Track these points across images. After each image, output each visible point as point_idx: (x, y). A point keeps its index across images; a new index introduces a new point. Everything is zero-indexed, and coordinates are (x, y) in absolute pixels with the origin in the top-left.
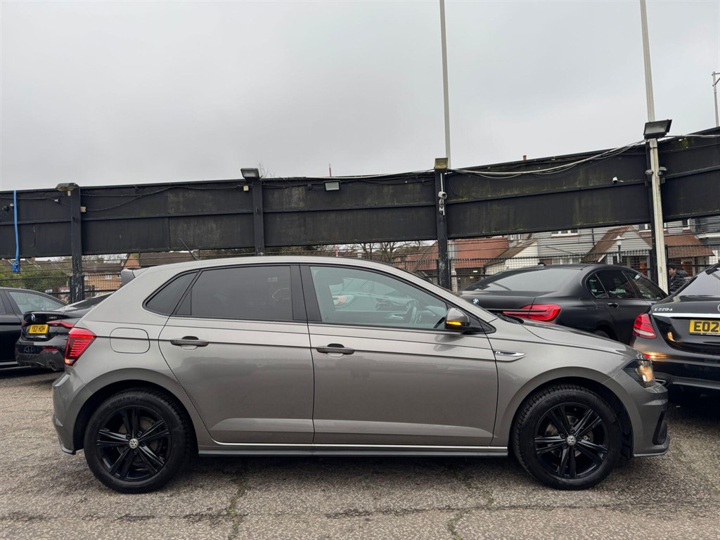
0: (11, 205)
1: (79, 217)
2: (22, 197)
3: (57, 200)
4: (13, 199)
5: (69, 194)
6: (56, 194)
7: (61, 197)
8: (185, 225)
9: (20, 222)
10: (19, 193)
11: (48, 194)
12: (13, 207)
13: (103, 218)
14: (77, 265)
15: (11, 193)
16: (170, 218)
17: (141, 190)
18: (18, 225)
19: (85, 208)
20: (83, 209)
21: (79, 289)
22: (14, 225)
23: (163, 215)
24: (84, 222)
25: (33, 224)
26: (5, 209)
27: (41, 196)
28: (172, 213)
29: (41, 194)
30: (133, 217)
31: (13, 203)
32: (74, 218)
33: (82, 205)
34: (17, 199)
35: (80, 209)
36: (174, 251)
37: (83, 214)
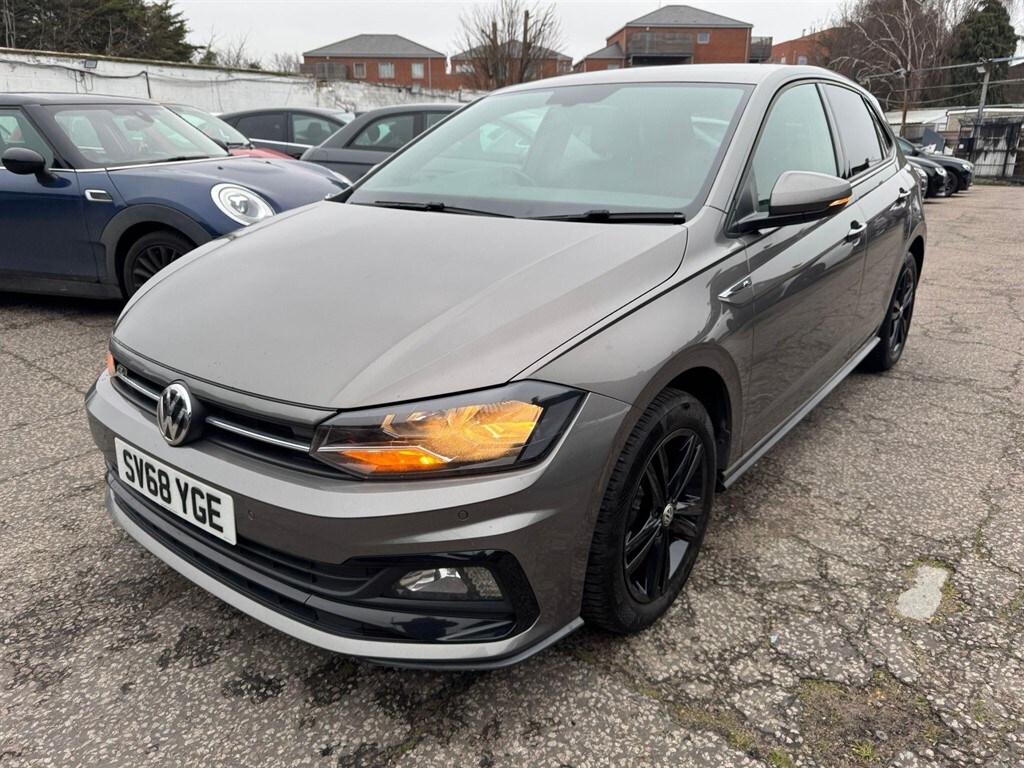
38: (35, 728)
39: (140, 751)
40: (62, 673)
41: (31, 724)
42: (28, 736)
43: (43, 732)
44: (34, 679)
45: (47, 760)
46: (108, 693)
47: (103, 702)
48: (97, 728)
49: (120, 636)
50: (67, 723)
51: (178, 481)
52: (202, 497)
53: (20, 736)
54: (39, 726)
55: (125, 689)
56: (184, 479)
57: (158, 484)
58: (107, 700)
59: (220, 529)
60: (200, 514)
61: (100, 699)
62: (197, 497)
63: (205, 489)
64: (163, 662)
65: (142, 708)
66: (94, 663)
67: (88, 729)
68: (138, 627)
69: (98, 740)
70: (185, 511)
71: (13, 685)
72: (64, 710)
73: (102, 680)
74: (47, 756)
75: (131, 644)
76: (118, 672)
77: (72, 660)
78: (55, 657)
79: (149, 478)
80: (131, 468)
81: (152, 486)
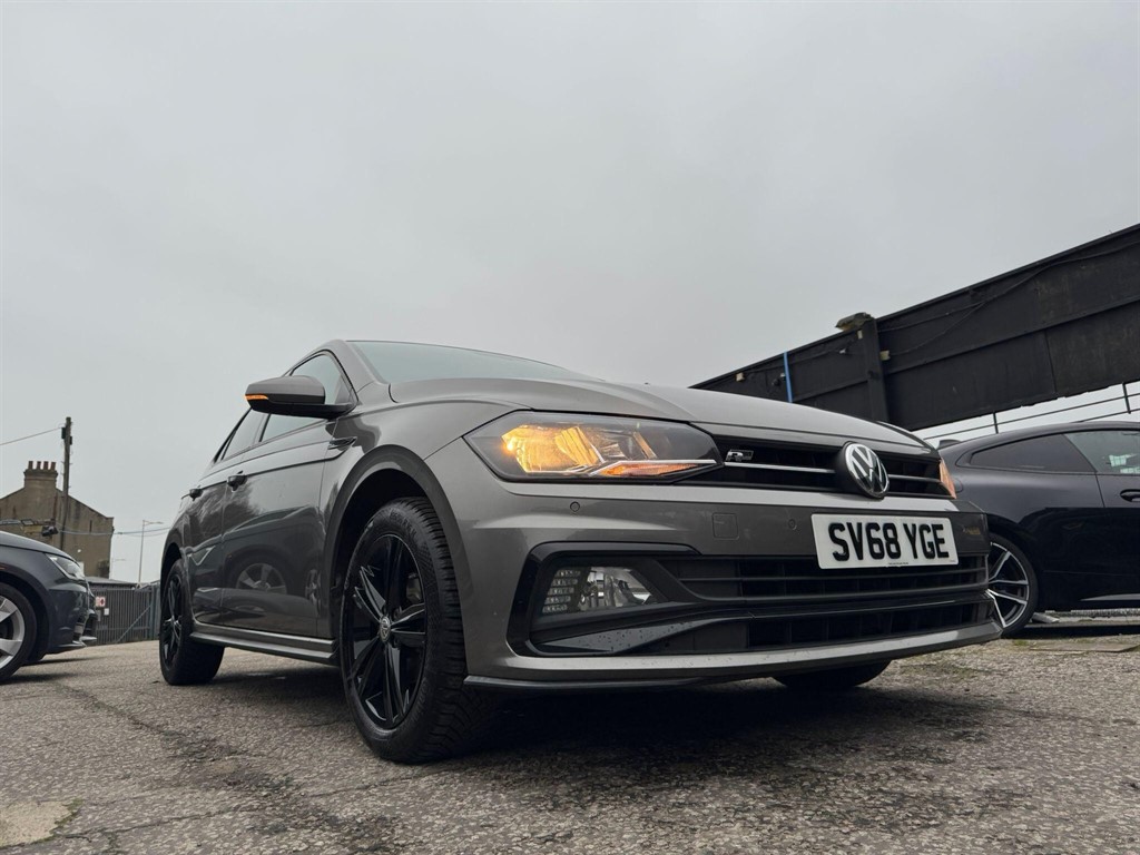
0: (782, 375)
1: (878, 370)
2: (797, 359)
3: (843, 351)
4: (783, 367)
5: (860, 335)
6: (841, 341)
7: (849, 344)
8: (1084, 337)
10: (791, 354)
11: (828, 345)
12: (785, 378)
13: (921, 362)
15: (780, 358)
16: (1045, 331)
17: (980, 294)
19: (887, 352)
20: (885, 355)
23: (1032, 328)
24: (889, 376)
26: (776, 385)
27: (821, 351)
28: (1050, 319)
29: (819, 348)
30: (973, 347)
31: (784, 371)
32: (871, 373)
33: (883, 349)
34: (790, 366)
35: (880, 356)
36: (1067, 396)
37: (885, 364)
38: (1091, 787)
39: (1083, 755)
40: (988, 792)
42: (1105, 788)
43: (1093, 784)
44: (1007, 800)
46: (1012, 773)
47: (1027, 772)
48: (1068, 768)
49: (902, 780)
50: (1071, 778)
51: (905, 526)
52: (929, 531)
54: (1084, 786)
55: (998, 768)
56: (910, 520)
57: (884, 541)
58: (1023, 771)
59: (946, 555)
60: (929, 550)
61: (1022, 774)
62: (925, 532)
63: (929, 521)
64: (944, 762)
65: (1025, 760)
66: (961, 783)
67: (1072, 771)
68: (883, 775)
69: (1082, 766)
70: (916, 556)
71: (1025, 806)
73: (990, 777)
75: (915, 775)
77: (958, 792)
79: (872, 541)
80: (842, 543)
81: (876, 548)
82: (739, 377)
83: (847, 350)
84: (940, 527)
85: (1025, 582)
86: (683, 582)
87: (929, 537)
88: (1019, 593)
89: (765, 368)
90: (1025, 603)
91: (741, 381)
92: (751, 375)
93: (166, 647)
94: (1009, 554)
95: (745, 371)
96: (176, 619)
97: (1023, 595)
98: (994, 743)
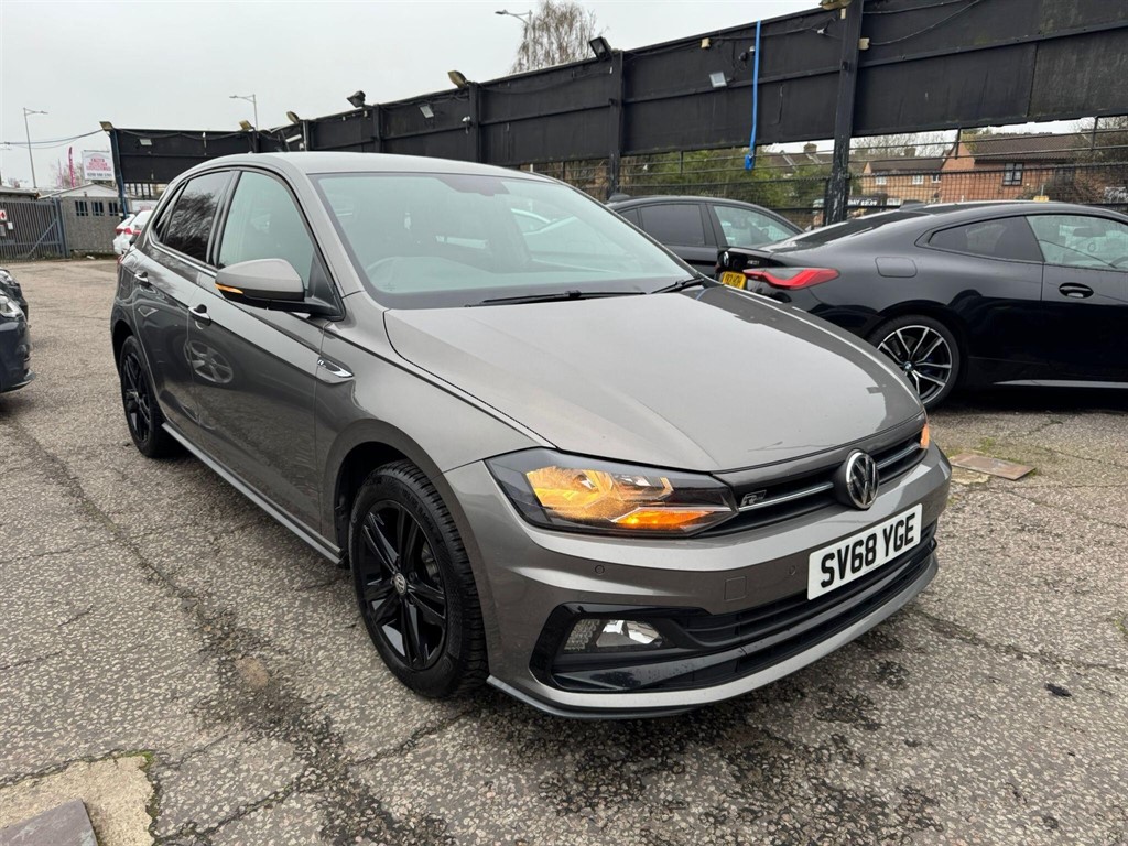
0: (752, 50)
1: (854, 61)
2: (770, 32)
3: (821, 31)
4: (754, 38)
5: (843, 15)
6: (822, 18)
7: (829, 23)
8: (1075, 57)
9: (762, 80)
10: (766, 24)
11: (806, 20)
12: (754, 53)
13: (898, 58)
14: (840, 157)
15: (752, 27)
16: (1038, 43)
18: (759, 85)
19: (867, 40)
20: (865, 43)
21: (839, 202)
22: (752, 86)
23: (1026, 38)
24: (863, 70)
25: (782, 81)
26: (743, 59)
27: (797, 27)
28: (1048, 30)
29: (796, 22)
30: (958, 50)
31: (755, 45)
32: (845, 64)
33: (863, 36)
34: (760, 37)
35: (858, 44)
36: (1037, 122)
37: (862, 53)
38: (985, 791)
39: (980, 723)
40: (906, 793)
41: (979, 795)
42: (995, 792)
43: (986, 784)
44: (921, 810)
45: (1014, 772)
46: (925, 755)
47: (937, 754)
48: (967, 750)
49: (840, 762)
50: (970, 770)
51: (884, 530)
52: (902, 525)
53: (996, 798)
54: (979, 789)
55: (914, 745)
56: (889, 523)
57: (864, 553)
58: (933, 752)
59: (912, 539)
60: (899, 543)
61: (933, 757)
62: (899, 528)
63: (905, 515)
64: (872, 726)
65: (935, 729)
66: (886, 773)
67: (971, 756)
68: (825, 752)
69: (979, 747)
70: (887, 555)
71: (934, 825)
72: (956, 777)
73: (908, 762)
74: (1010, 774)
75: (850, 753)
76: (892, 754)
77: (884, 790)
78: (884, 805)
79: (854, 557)
80: (831, 571)
81: (857, 563)
82: (705, 43)
83: (825, 31)
84: (913, 516)
85: (949, 366)
86: (691, 633)
87: (902, 531)
88: (941, 375)
89: (735, 36)
90: (943, 385)
91: (706, 48)
92: (718, 43)
93: (134, 416)
94: (942, 339)
95: (712, 36)
96: (140, 396)
97: (944, 377)
98: (912, 689)
